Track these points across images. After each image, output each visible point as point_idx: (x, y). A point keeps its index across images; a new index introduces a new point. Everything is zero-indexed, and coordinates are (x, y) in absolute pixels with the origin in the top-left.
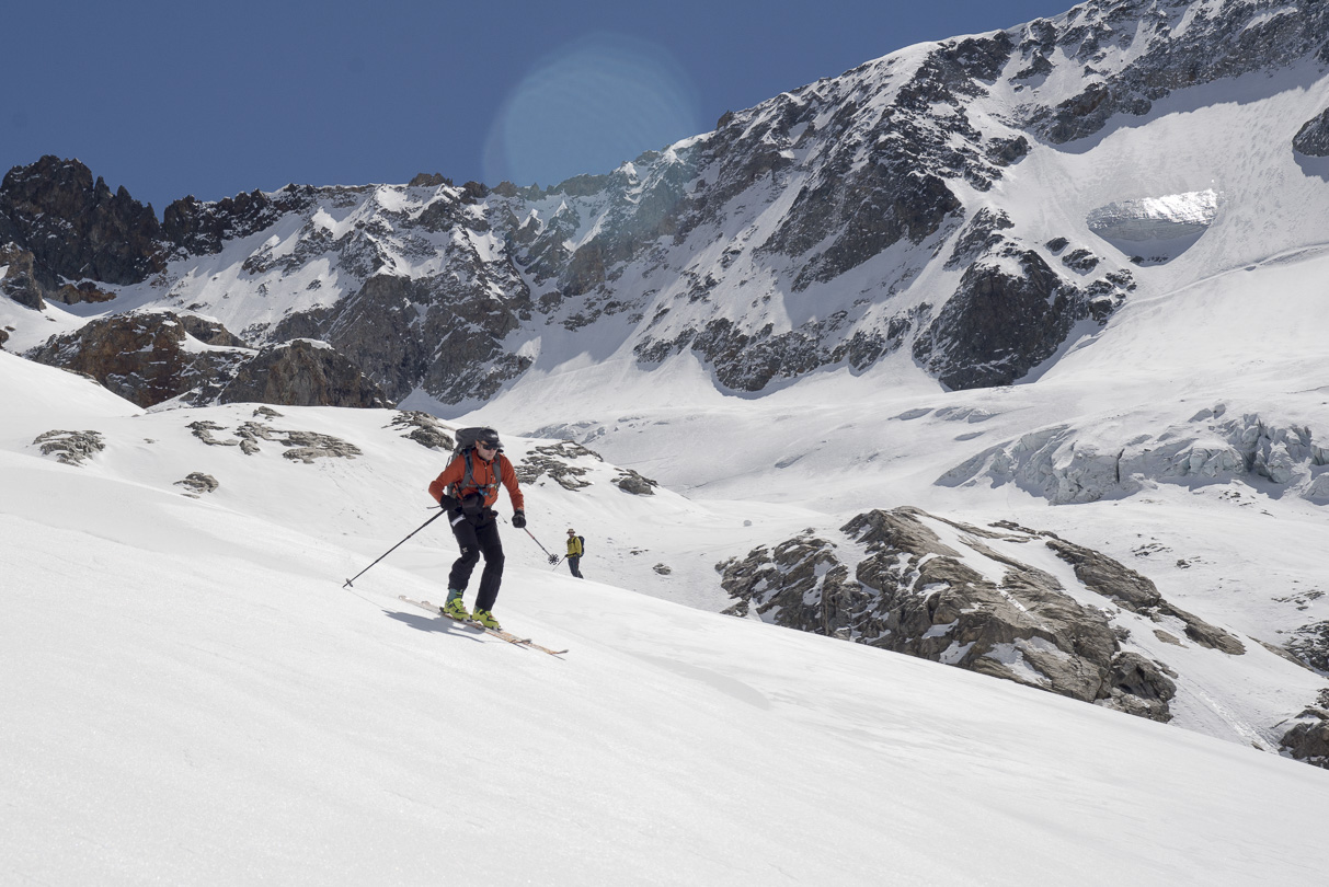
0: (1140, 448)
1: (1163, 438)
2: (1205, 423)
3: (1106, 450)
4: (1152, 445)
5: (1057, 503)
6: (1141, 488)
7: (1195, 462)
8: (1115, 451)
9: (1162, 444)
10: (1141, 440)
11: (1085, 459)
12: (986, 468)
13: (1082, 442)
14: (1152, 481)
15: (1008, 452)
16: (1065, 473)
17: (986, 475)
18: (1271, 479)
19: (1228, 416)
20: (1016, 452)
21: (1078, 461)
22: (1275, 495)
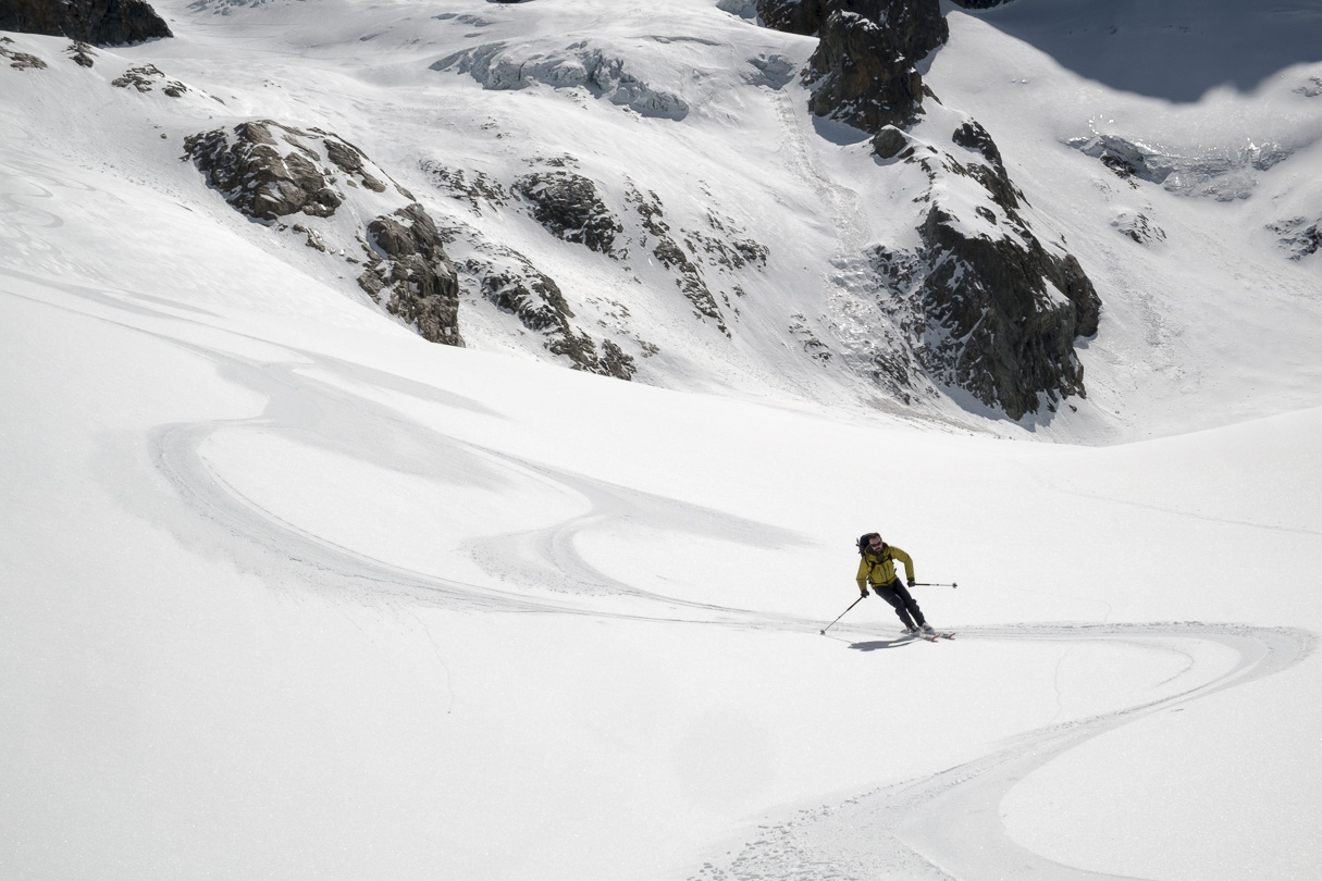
0: (535, 62)
1: (548, 58)
2: (574, 51)
3: (515, 61)
4: (540, 61)
5: (486, 88)
6: (529, 85)
7: (561, 74)
8: (520, 62)
9: (547, 61)
10: (536, 57)
11: (504, 65)
12: (458, 62)
13: (507, 54)
14: (537, 82)
15: (471, 54)
16: (493, 71)
17: (457, 66)
18: (600, 87)
19: (587, 49)
20: (475, 55)
21: (501, 66)
22: (597, 97)
